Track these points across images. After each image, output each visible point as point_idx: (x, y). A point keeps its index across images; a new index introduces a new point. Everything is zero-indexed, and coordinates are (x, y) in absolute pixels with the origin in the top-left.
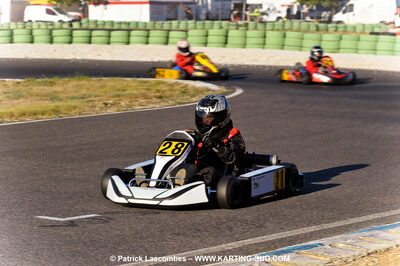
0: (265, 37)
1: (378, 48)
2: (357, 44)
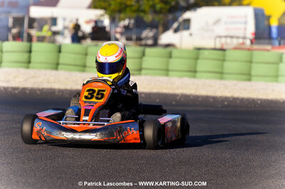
0: (30, 52)
1: (198, 69)
2: (168, 63)
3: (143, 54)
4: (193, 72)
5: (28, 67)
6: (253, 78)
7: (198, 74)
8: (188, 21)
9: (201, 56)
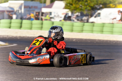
0: (42, 24)
2: (93, 28)
3: (84, 25)
5: (41, 30)
7: (104, 32)
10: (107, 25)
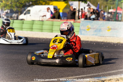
1: (33, 28)
2: (22, 26)
3: (13, 22)
4: (32, 29)
6: (54, 31)
7: (33, 30)
8: (29, 10)
9: (34, 23)
10: (36, 22)
